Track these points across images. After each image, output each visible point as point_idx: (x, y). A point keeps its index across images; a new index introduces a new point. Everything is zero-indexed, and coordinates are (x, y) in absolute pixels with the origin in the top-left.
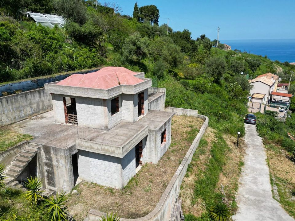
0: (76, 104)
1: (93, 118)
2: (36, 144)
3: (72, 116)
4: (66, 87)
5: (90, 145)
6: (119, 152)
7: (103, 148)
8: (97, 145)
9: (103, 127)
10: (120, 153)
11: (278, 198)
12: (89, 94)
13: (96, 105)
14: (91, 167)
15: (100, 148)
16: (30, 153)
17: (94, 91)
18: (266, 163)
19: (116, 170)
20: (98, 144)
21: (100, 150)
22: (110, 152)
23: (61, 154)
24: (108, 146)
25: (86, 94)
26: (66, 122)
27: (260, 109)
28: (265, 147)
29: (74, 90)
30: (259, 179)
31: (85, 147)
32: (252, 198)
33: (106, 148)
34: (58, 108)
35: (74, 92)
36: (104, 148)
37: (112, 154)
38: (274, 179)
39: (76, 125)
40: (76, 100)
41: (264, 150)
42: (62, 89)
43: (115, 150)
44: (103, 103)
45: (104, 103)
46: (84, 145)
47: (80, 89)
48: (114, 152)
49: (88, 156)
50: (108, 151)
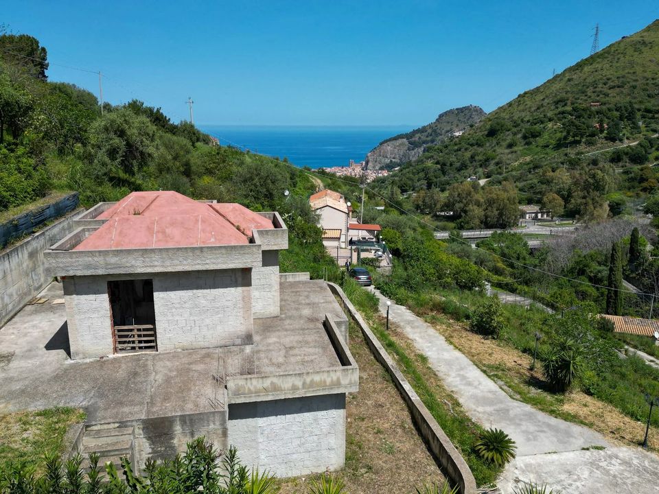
0: (156, 295)
1: (208, 321)
2: (117, 425)
3: (131, 330)
4: (129, 252)
5: (272, 383)
6: (351, 380)
7: (308, 380)
8: (293, 378)
9: (238, 338)
10: (353, 382)
11: (518, 397)
12: (208, 261)
13: (218, 288)
14: (261, 440)
15: (299, 383)
16: (112, 453)
17: (223, 251)
18: (452, 347)
19: (333, 425)
20: (295, 375)
21: (300, 387)
22: (327, 386)
23: (212, 426)
24: (323, 372)
25: (199, 261)
26: (116, 350)
27: (351, 257)
28: (426, 321)
29: (156, 257)
30: (467, 375)
31: (256, 393)
32: (489, 409)
33: (317, 378)
34: (88, 315)
35: (156, 263)
36: (312, 381)
37: (332, 388)
38: (485, 368)
39: (153, 352)
40: (156, 284)
41: (428, 326)
42: (113, 260)
43: (341, 378)
44: (240, 280)
45: (243, 279)
46: (252, 388)
47: (180, 253)
48: (338, 384)
49: (254, 416)
50: (323, 384)
